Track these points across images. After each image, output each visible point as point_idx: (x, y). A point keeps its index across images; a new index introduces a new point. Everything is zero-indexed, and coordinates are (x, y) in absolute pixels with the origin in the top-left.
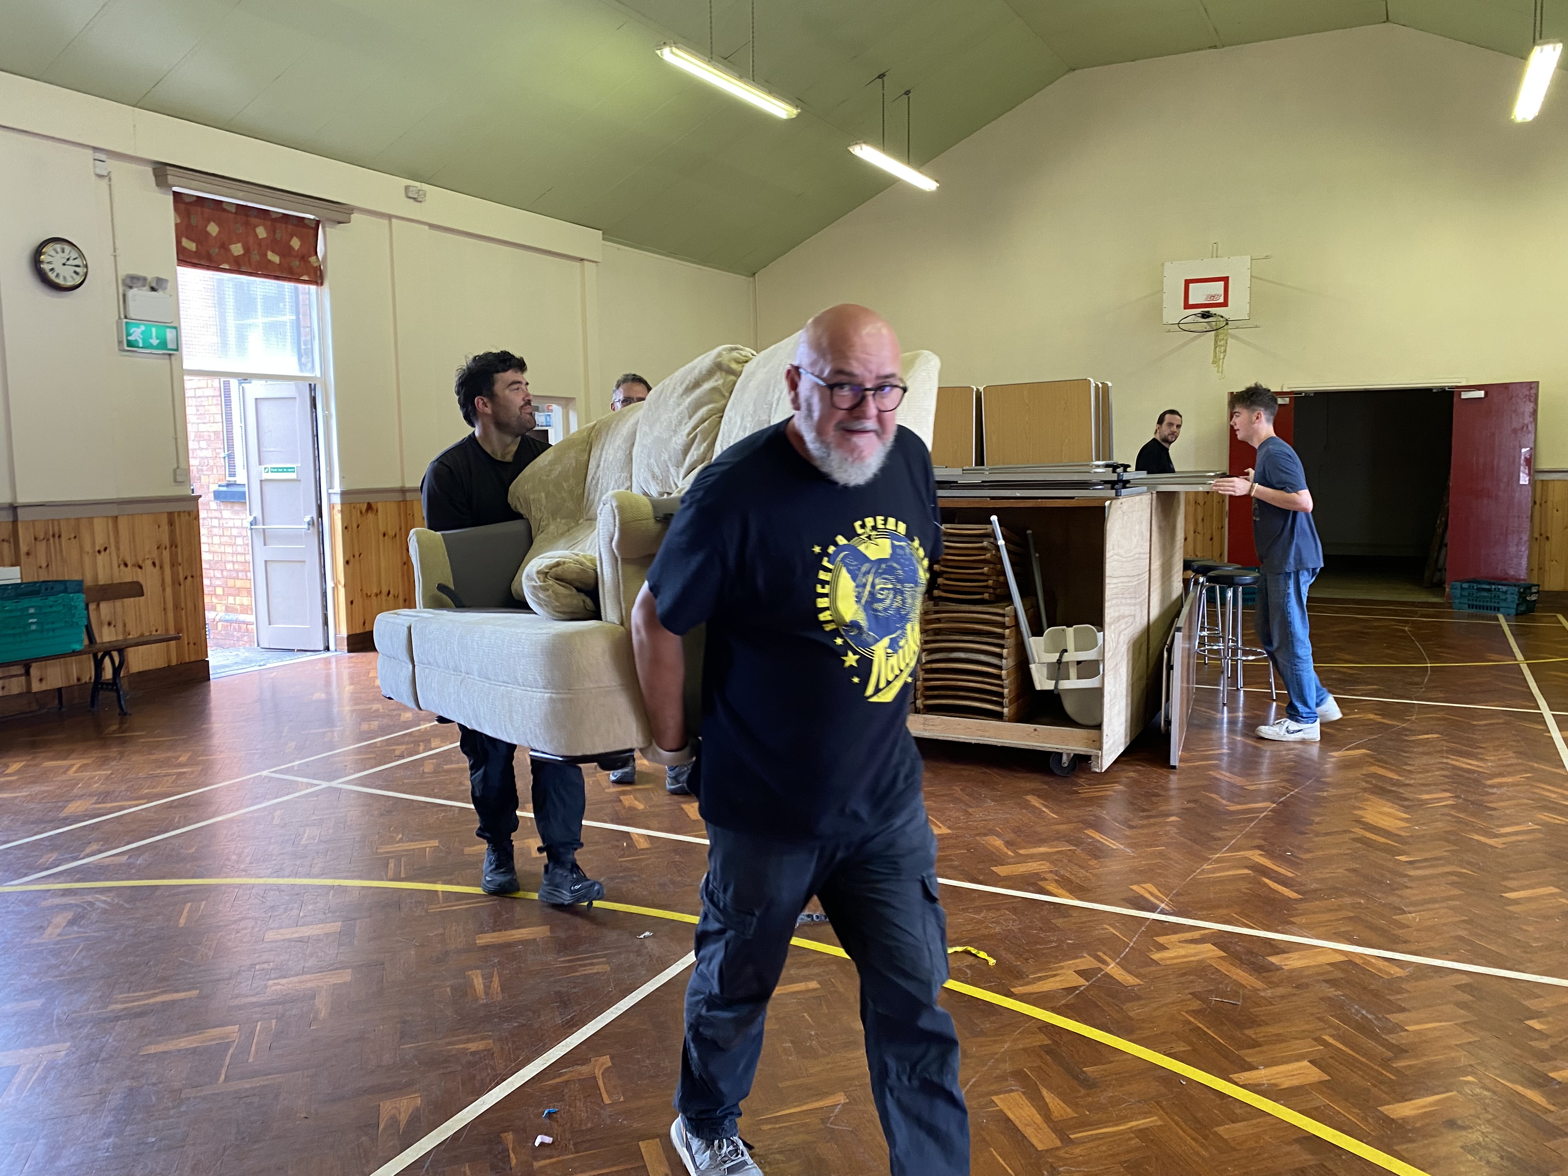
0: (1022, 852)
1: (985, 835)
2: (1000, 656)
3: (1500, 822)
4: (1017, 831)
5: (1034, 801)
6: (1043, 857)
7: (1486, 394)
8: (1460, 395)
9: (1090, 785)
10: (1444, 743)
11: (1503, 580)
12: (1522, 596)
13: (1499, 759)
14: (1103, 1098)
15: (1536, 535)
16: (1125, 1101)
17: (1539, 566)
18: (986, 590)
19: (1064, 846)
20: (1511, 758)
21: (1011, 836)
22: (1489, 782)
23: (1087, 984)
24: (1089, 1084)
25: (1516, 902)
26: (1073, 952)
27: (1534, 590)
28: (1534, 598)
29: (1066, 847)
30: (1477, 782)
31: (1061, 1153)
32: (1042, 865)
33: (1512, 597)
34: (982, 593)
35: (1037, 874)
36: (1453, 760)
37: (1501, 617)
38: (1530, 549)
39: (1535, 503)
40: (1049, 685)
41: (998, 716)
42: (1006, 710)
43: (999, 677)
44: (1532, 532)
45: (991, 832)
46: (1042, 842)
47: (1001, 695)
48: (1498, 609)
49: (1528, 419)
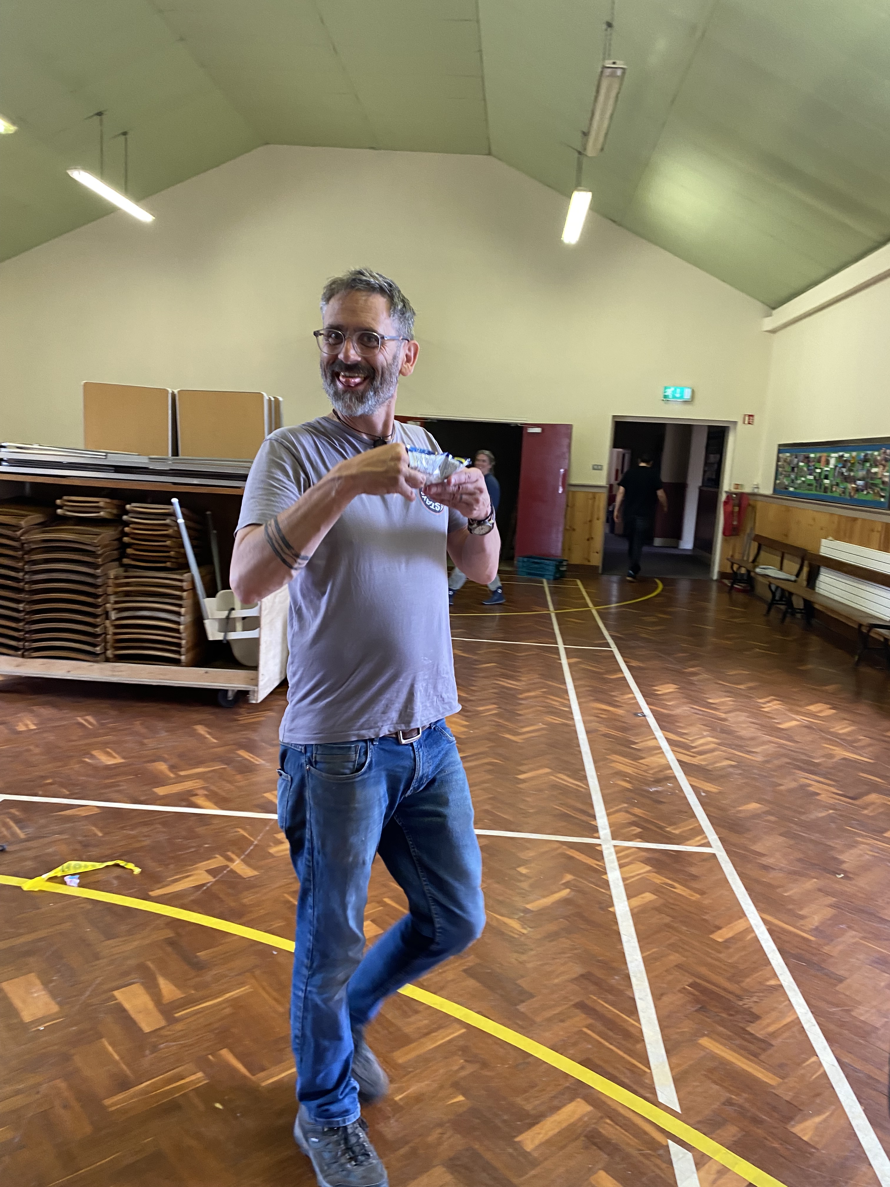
0: (182, 773)
1: (154, 761)
2: (178, 614)
3: (522, 724)
4: (181, 756)
5: (201, 730)
6: (198, 776)
7: (543, 430)
8: (527, 430)
9: (248, 713)
10: (499, 670)
11: (547, 557)
12: (557, 567)
13: (530, 680)
14: (208, 976)
15: (568, 528)
16: (226, 976)
17: (567, 547)
18: (167, 559)
19: (219, 765)
20: (535, 678)
21: (174, 760)
22: (520, 696)
23: (214, 880)
24: (199, 967)
25: (524, 781)
26: (207, 856)
27: (565, 563)
28: (564, 569)
29: (218, 767)
30: (514, 696)
31: (164, 1032)
32: (197, 782)
33: (551, 568)
34: (165, 562)
35: (191, 791)
36: (503, 681)
37: (545, 581)
38: (564, 537)
39: (567, 506)
40: (220, 636)
41: (176, 662)
42: (183, 658)
43: (177, 631)
44: (565, 525)
45: (159, 759)
46: (200, 763)
47: (179, 645)
48: (542, 576)
49: (565, 450)
